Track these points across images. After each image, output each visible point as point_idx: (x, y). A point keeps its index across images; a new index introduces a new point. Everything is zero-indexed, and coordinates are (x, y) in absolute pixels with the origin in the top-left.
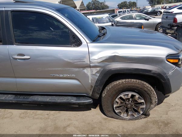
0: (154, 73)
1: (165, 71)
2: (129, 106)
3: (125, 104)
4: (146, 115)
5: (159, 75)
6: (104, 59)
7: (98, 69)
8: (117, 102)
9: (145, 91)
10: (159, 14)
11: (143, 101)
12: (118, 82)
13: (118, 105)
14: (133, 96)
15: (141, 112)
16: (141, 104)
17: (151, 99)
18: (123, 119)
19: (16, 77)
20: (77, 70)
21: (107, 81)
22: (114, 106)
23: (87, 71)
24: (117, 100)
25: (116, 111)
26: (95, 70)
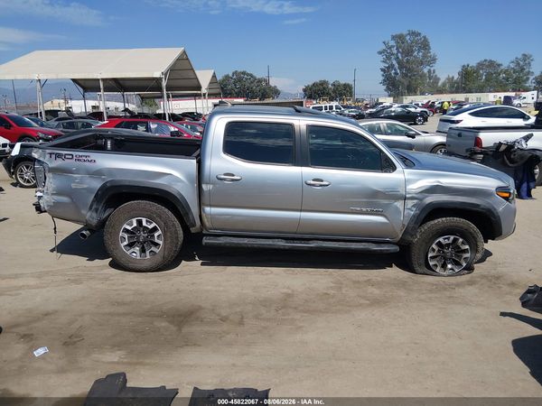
0: (483, 209)
1: (495, 207)
2: (449, 254)
3: (443, 252)
4: (469, 269)
5: (489, 210)
6: (424, 189)
7: (415, 201)
8: (434, 250)
9: (471, 233)
10: (420, 121)
11: (467, 247)
12: (436, 221)
13: (434, 254)
14: (455, 240)
15: (464, 265)
16: (465, 251)
17: (477, 245)
18: (440, 275)
19: (301, 211)
20: (386, 202)
21: (425, 218)
22: (430, 255)
23: (399, 204)
24: (434, 246)
25: (431, 263)
26: (410, 203)
